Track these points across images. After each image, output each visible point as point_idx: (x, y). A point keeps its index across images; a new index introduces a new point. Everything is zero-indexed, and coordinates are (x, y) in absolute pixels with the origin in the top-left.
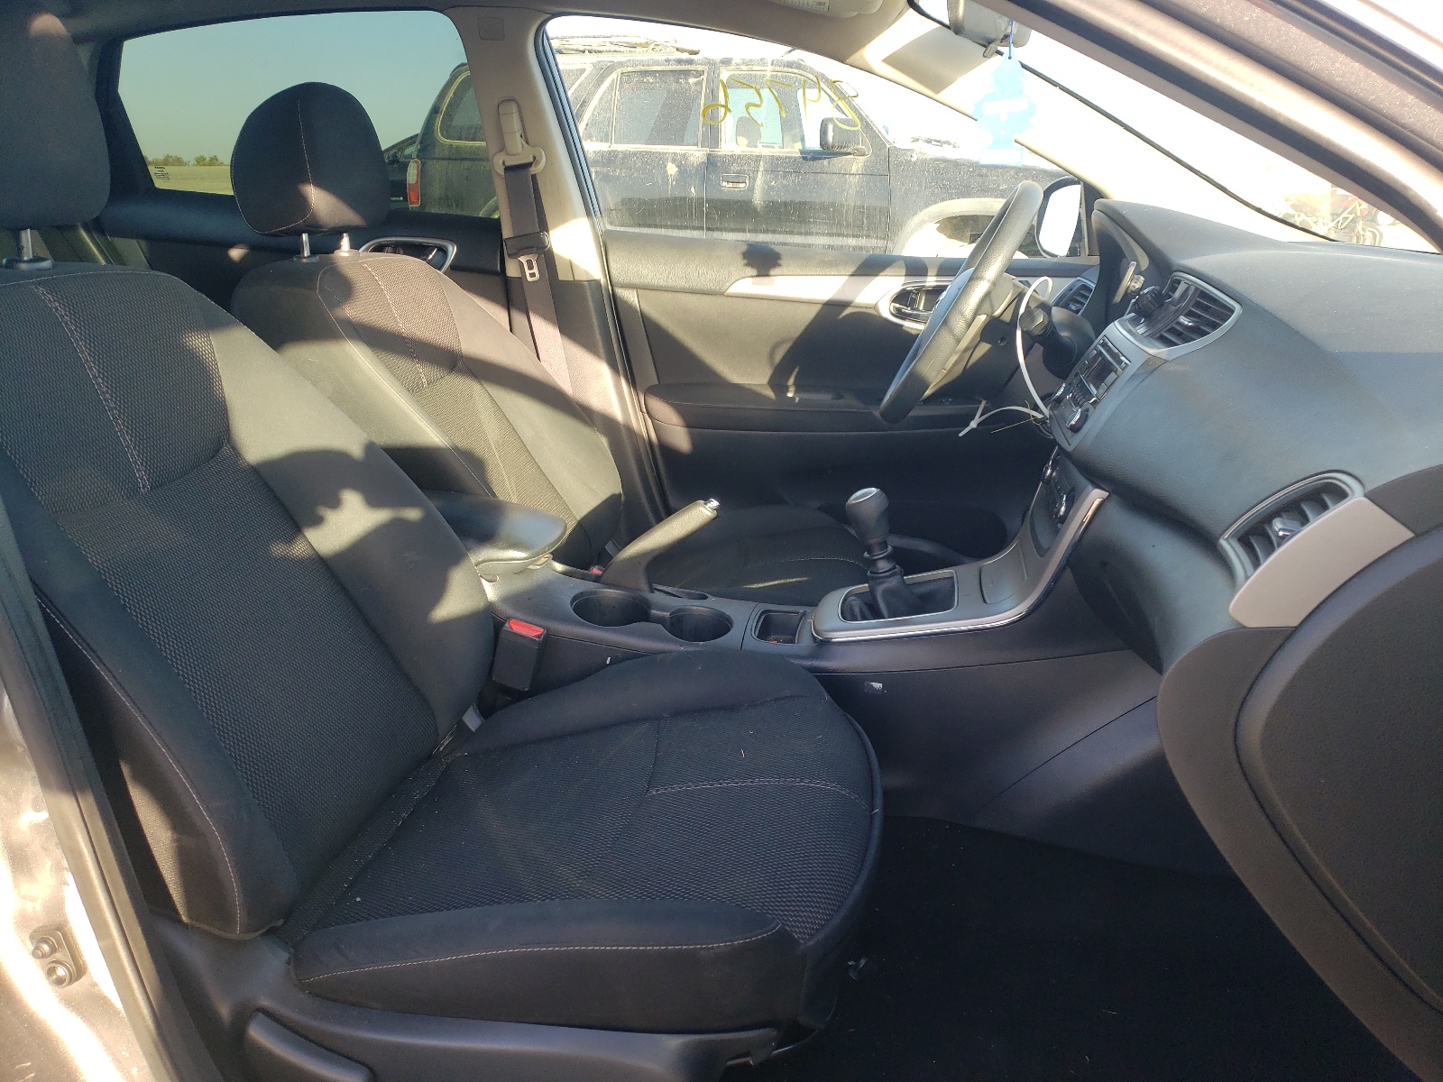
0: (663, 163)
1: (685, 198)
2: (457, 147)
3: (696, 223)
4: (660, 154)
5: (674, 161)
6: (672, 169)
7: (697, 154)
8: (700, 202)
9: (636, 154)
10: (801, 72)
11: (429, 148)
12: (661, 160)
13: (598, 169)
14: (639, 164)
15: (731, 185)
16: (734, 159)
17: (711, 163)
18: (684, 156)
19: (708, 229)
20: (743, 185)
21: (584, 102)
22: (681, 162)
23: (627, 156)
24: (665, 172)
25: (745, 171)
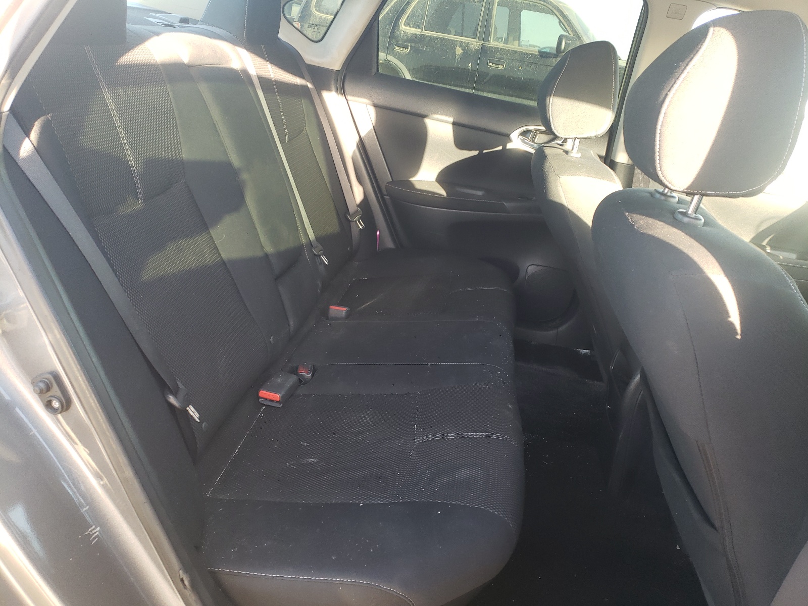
0: (454, 47)
1: (465, 69)
2: (325, 19)
3: (469, 85)
4: (453, 40)
5: (460, 46)
6: (459, 51)
7: (475, 44)
8: (473, 72)
9: (437, 39)
10: (545, 4)
11: (307, 17)
12: (453, 44)
13: (413, 45)
14: (438, 45)
15: (494, 65)
16: (497, 50)
17: (484, 50)
18: (467, 44)
19: (476, 89)
20: (502, 67)
21: (408, 2)
22: (465, 47)
23: (432, 39)
24: (455, 52)
25: (504, 58)
